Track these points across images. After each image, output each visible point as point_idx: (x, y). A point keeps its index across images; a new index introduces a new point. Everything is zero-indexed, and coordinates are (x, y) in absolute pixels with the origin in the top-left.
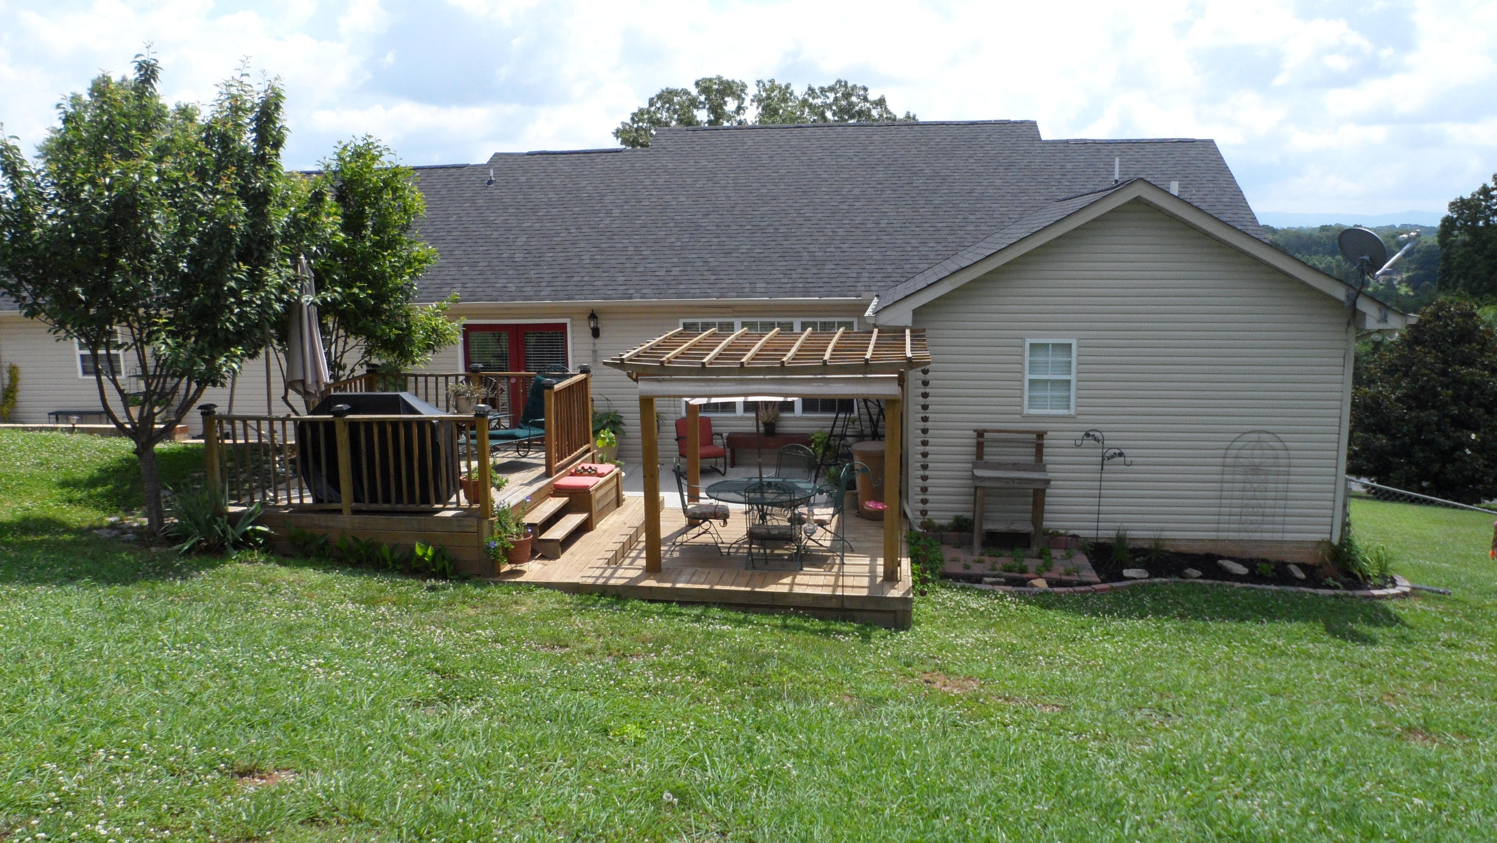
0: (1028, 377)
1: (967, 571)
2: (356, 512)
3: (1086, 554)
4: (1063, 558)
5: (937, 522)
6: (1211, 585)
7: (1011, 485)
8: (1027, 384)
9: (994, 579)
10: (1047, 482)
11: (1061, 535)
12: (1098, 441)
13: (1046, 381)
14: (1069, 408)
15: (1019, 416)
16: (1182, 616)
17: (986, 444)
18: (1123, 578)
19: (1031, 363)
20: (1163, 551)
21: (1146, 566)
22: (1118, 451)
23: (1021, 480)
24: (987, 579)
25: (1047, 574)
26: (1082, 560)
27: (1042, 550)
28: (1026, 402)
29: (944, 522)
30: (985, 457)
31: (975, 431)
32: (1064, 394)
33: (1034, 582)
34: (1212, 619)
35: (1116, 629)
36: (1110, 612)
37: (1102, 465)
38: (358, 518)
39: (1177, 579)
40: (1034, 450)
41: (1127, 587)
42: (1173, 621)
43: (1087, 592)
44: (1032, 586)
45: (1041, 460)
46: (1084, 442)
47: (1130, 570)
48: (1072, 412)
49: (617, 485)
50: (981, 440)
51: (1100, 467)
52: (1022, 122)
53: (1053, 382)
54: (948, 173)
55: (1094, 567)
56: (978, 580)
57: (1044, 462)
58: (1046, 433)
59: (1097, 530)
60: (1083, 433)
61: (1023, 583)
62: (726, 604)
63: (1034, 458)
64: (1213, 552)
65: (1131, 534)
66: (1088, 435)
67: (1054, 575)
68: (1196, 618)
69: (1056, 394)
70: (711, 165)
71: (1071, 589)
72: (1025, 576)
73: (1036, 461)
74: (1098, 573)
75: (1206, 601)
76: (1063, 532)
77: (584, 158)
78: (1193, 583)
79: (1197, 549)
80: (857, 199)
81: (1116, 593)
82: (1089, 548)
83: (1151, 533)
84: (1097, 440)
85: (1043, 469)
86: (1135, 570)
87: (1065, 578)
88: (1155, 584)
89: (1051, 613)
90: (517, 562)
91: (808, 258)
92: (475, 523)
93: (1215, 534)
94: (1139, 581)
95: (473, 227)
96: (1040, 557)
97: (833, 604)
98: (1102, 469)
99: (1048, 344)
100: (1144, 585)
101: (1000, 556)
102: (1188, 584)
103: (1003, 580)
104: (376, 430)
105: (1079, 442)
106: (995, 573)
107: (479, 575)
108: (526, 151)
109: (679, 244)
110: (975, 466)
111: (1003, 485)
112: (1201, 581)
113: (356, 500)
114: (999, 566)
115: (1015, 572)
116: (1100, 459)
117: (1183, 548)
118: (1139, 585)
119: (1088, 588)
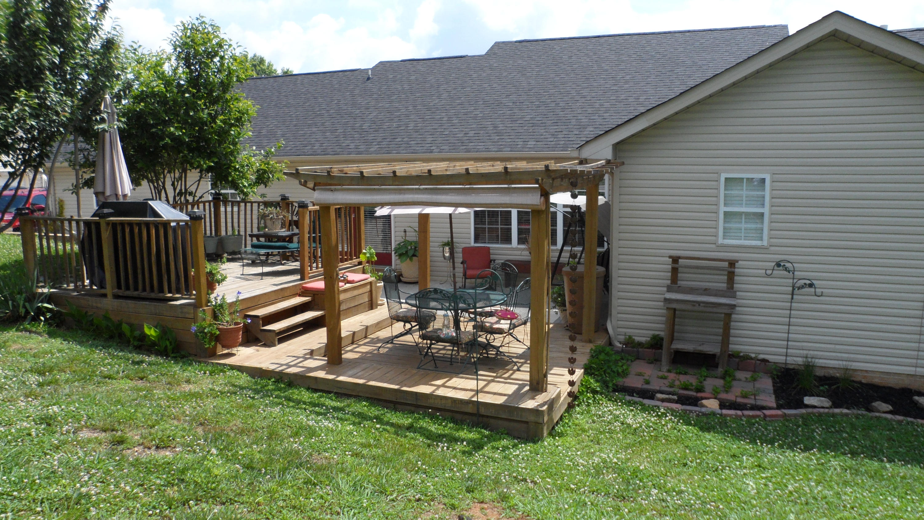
0: (723, 209)
1: (646, 387)
2: (116, 297)
3: (773, 379)
4: (747, 380)
5: (637, 339)
6: (900, 422)
7: (697, 308)
8: (721, 216)
9: (667, 396)
10: (733, 306)
11: (752, 358)
12: (789, 272)
13: (740, 214)
14: (762, 240)
15: (714, 246)
16: (854, 454)
17: (680, 270)
18: (800, 405)
19: (726, 196)
20: (854, 381)
21: (831, 396)
22: (808, 282)
23: (707, 304)
24: (659, 396)
25: (723, 396)
26: (767, 383)
27: (726, 371)
28: (721, 233)
29: (643, 340)
30: (679, 282)
31: (670, 257)
32: (759, 226)
33: (704, 402)
34: (890, 461)
35: (771, 462)
36: (771, 442)
37: (793, 294)
38: (117, 302)
39: (862, 412)
40: (726, 277)
41: (802, 416)
42: (842, 458)
43: (754, 417)
44: (703, 406)
45: (732, 288)
46: (774, 272)
47: (812, 398)
48: (765, 243)
49: (371, 291)
50: (676, 266)
51: (790, 296)
52: (775, 26)
53: (747, 214)
54: (704, 63)
55: (776, 392)
56: (649, 394)
57: (734, 289)
58: (737, 261)
59: (786, 356)
60: (774, 264)
61: (695, 402)
62: (375, 399)
63: (725, 285)
64: (911, 387)
65: (820, 362)
66: (778, 265)
67: (730, 397)
68: (871, 458)
69: (749, 226)
70: (525, 63)
71: (739, 413)
72: (700, 395)
73: (728, 288)
74: (777, 398)
75: (890, 439)
76: (753, 355)
77: (438, 62)
78: (878, 418)
79: (892, 382)
80: (627, 82)
81: (787, 421)
82: (775, 373)
83: (841, 362)
84: (786, 269)
85: (733, 295)
86: (817, 399)
87: (740, 400)
88: (833, 415)
89: (708, 436)
90: (228, 347)
91: (574, 123)
92: (192, 311)
93: (914, 369)
94: (815, 410)
95: (345, 107)
96: (723, 378)
97: (470, 409)
98: (792, 298)
99: (743, 179)
100: (820, 415)
101: (686, 374)
102: (872, 418)
103: (675, 397)
104: (127, 230)
105: (769, 272)
106: (671, 390)
107: (196, 355)
108: (400, 59)
109: (481, 115)
110: (670, 289)
111: (689, 307)
112: (889, 416)
113: (119, 287)
114: (677, 383)
115: (691, 390)
116: (791, 289)
117: (877, 381)
118: (814, 414)
119: (758, 413)
